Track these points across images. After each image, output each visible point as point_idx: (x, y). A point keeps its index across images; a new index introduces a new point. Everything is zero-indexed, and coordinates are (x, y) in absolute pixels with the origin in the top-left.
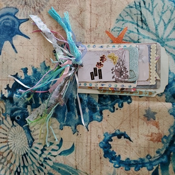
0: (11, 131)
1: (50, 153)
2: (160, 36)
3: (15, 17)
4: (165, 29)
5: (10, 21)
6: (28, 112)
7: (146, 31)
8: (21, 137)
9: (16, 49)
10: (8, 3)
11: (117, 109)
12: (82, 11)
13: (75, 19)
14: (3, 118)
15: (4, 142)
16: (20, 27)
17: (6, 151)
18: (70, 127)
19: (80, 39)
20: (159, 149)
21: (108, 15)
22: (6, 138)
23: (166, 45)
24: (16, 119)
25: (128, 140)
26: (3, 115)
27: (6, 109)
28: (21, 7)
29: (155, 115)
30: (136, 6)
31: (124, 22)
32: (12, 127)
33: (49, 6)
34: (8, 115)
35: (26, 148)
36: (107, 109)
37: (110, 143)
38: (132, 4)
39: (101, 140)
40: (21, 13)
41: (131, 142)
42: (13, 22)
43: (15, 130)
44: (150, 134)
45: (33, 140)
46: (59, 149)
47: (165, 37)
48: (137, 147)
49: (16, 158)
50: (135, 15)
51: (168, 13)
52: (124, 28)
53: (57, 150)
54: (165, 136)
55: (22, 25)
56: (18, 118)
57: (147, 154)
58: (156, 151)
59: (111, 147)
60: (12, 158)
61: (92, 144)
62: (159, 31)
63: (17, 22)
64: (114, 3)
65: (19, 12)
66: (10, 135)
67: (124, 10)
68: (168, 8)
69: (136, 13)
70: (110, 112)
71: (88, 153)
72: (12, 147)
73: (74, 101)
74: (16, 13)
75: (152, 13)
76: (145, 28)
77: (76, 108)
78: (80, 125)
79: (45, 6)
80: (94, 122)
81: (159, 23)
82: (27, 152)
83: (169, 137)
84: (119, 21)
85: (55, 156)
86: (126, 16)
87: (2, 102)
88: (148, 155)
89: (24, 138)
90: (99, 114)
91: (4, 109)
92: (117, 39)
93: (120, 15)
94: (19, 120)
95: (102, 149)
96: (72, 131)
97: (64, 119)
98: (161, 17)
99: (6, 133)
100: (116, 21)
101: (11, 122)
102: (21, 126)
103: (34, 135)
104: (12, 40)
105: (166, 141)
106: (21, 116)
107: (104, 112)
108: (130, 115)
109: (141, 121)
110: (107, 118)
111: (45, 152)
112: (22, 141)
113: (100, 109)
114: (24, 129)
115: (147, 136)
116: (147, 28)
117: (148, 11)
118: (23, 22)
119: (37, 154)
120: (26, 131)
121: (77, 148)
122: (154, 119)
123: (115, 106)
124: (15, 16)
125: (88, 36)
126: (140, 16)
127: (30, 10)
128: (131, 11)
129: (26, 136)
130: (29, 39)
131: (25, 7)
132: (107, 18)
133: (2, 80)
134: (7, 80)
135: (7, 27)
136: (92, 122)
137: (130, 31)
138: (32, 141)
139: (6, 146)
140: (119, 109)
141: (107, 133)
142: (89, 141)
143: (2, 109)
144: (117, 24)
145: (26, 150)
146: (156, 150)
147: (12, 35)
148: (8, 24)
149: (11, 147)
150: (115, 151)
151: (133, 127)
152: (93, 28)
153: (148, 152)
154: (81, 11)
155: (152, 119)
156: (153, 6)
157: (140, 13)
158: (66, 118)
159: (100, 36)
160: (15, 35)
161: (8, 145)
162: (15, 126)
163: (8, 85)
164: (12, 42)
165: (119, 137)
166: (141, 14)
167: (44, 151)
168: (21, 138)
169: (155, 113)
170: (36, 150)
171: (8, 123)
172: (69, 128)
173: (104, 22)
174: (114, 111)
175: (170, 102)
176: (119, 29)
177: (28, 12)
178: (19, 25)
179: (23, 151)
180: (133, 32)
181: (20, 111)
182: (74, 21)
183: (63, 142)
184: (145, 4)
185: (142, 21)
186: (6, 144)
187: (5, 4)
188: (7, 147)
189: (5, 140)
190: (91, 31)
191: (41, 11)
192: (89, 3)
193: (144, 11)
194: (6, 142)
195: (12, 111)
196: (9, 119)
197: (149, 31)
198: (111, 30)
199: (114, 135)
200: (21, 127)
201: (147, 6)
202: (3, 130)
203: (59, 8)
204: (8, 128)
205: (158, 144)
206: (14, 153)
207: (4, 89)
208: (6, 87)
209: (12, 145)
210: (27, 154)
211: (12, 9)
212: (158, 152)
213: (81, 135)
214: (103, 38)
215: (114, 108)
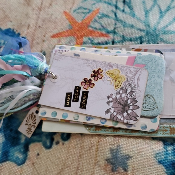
4: (161, 17)
11: (58, 143)
52: (94, 9)
81: (151, 9)
92: (79, 24)
98: (155, 2)
116: (130, 13)
122: (125, 170)
123: (54, 137)
137: (104, 16)
155: (121, 170)
169: (128, 157)
185: (124, 2)
197: (134, 16)
198: (72, 11)
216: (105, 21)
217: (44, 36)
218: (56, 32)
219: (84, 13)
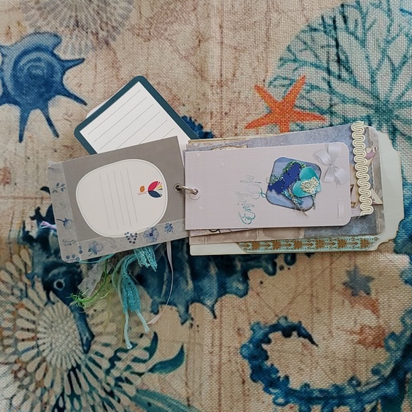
0: (45, 315)
1: (129, 367)
2: (382, 97)
3: (54, 55)
4: (394, 79)
5: (43, 64)
6: (81, 272)
7: (349, 85)
8: (66, 328)
9: (56, 128)
10: (39, 24)
11: (282, 268)
12: (201, 39)
13: (186, 58)
14: (26, 284)
15: (29, 339)
16: (65, 77)
17: (33, 358)
18: (174, 308)
19: (198, 104)
20: (379, 364)
21: (261, 48)
22: (33, 331)
23: (397, 117)
24: (55, 286)
25: (307, 341)
26: (28, 278)
27: (33, 264)
28: (67, 31)
29: (371, 285)
30: (325, 27)
31: (297, 65)
32: (46, 305)
33: (128, 29)
34: (38, 277)
35: (76, 353)
36: (259, 267)
37: (264, 346)
38: (317, 23)
39: (245, 341)
40: (66, 47)
41: (314, 346)
42: (50, 66)
43: (52, 311)
44: (358, 328)
45: (93, 336)
46: (150, 358)
47: (393, 98)
48: (326, 357)
49: (54, 375)
50: (322, 47)
51: (402, 42)
52: (297, 78)
53: (144, 361)
54: (393, 334)
55: (68, 73)
56: (59, 285)
57: (350, 375)
58: (372, 370)
59: (267, 358)
60: (47, 376)
61: (224, 349)
62: (379, 84)
63: (58, 67)
64: (274, 21)
65: (63, 44)
66: (41, 323)
67: (297, 37)
68: (401, 31)
69: (325, 43)
70: (266, 275)
71: (215, 369)
72: (46, 352)
73: (182, 248)
74: (56, 46)
75: (363, 43)
76: (347, 78)
77: (187, 265)
78: (198, 304)
79: (120, 29)
80: (228, 298)
81: (379, 65)
82: (79, 362)
83: (401, 335)
84: (285, 62)
85: (140, 374)
86: (301, 51)
87: (25, 248)
88: (353, 377)
89: (71, 331)
90: (241, 280)
91: (29, 263)
92: (280, 103)
93: (289, 49)
94: (61, 290)
95: (246, 362)
96: (180, 316)
97: (162, 288)
98: (384, 52)
99: (34, 318)
100: (280, 63)
101: (43, 294)
102: (65, 303)
103: (93, 324)
104: (47, 107)
105: (396, 346)
106: (65, 281)
107: (251, 273)
108: (312, 282)
109: (337, 298)
110: (259, 289)
111: (118, 364)
112: (67, 337)
113: (242, 266)
114: (72, 311)
115: (352, 332)
116: (350, 79)
117: (353, 38)
118: (71, 67)
119: (100, 367)
120: (77, 315)
121: (190, 356)
122: (368, 294)
123: (276, 260)
124: (55, 52)
125: (216, 97)
126: (333, 50)
127: (87, 39)
128: (313, 40)
129: (77, 326)
130: (85, 104)
131: (76, 32)
132: (258, 57)
133: (25, 198)
134: (36, 198)
135: (35, 77)
136: (224, 297)
137: (312, 87)
138: (90, 339)
139: (33, 348)
140: (286, 267)
141: (258, 323)
142: (217, 342)
143: (25, 265)
144: (282, 69)
145: (77, 359)
146: (371, 366)
147: (47, 95)
148: (39, 72)
149: (44, 350)
150: (276, 366)
151: (318, 311)
152: (227, 79)
153: (354, 370)
154: (200, 41)
155: (363, 294)
156: (364, 26)
157: (334, 43)
158: (164, 287)
159: (242, 97)
160: (54, 96)
161: (38, 347)
162: (54, 303)
163: (38, 210)
164: (48, 113)
165: (287, 333)
166: (337, 46)
167: (115, 362)
168: (65, 332)
169: (370, 279)
170: (97, 359)
171: (38, 297)
172: (171, 309)
173: (251, 65)
174: (273, 273)
175: (406, 253)
176: (287, 82)
177: (83, 42)
178: (63, 73)
179: (70, 361)
180: (317, 87)
181: (64, 269)
182: (183, 63)
183: (159, 343)
184: (345, 22)
185: (339, 61)
186: (34, 343)
187: (31, 25)
188: (35, 351)
189: (31, 335)
190: (222, 86)
191: (110, 40)
192: (218, 20)
193: (343, 37)
194: (33, 339)
195: (47, 269)
196: (39, 286)
197: (355, 84)
198: (267, 85)
199: (275, 328)
200: (65, 306)
201: (351, 26)
202: (26, 312)
203: (150, 34)
204: (38, 307)
205: (376, 351)
206: (50, 364)
207: (29, 219)
208: (33, 214)
209: (45, 346)
210: (79, 366)
211: (47, 36)
212: (375, 372)
213: (198, 326)
214: (249, 103)
215: (274, 265)
216: (314, 95)
217: (236, 128)
218: (250, 119)
219: (284, 86)
